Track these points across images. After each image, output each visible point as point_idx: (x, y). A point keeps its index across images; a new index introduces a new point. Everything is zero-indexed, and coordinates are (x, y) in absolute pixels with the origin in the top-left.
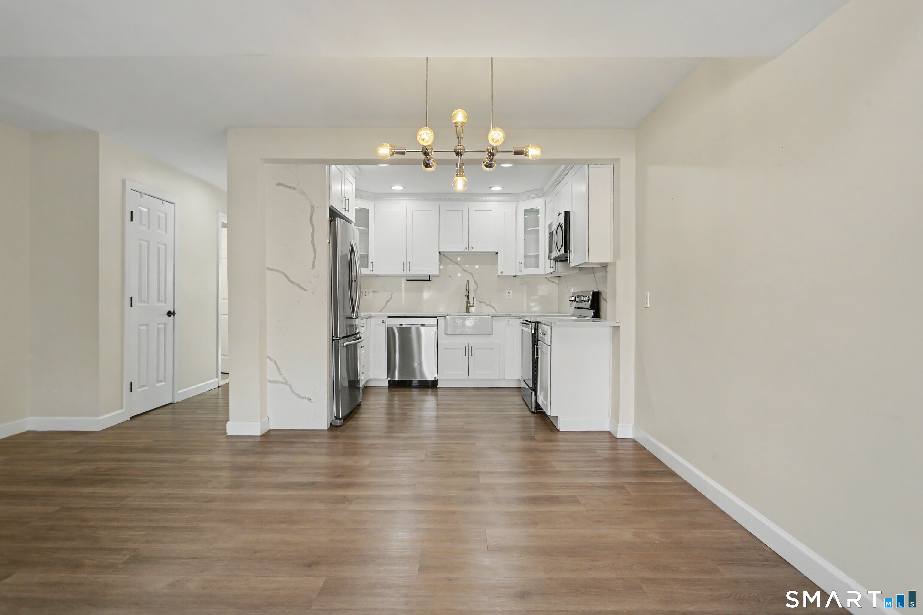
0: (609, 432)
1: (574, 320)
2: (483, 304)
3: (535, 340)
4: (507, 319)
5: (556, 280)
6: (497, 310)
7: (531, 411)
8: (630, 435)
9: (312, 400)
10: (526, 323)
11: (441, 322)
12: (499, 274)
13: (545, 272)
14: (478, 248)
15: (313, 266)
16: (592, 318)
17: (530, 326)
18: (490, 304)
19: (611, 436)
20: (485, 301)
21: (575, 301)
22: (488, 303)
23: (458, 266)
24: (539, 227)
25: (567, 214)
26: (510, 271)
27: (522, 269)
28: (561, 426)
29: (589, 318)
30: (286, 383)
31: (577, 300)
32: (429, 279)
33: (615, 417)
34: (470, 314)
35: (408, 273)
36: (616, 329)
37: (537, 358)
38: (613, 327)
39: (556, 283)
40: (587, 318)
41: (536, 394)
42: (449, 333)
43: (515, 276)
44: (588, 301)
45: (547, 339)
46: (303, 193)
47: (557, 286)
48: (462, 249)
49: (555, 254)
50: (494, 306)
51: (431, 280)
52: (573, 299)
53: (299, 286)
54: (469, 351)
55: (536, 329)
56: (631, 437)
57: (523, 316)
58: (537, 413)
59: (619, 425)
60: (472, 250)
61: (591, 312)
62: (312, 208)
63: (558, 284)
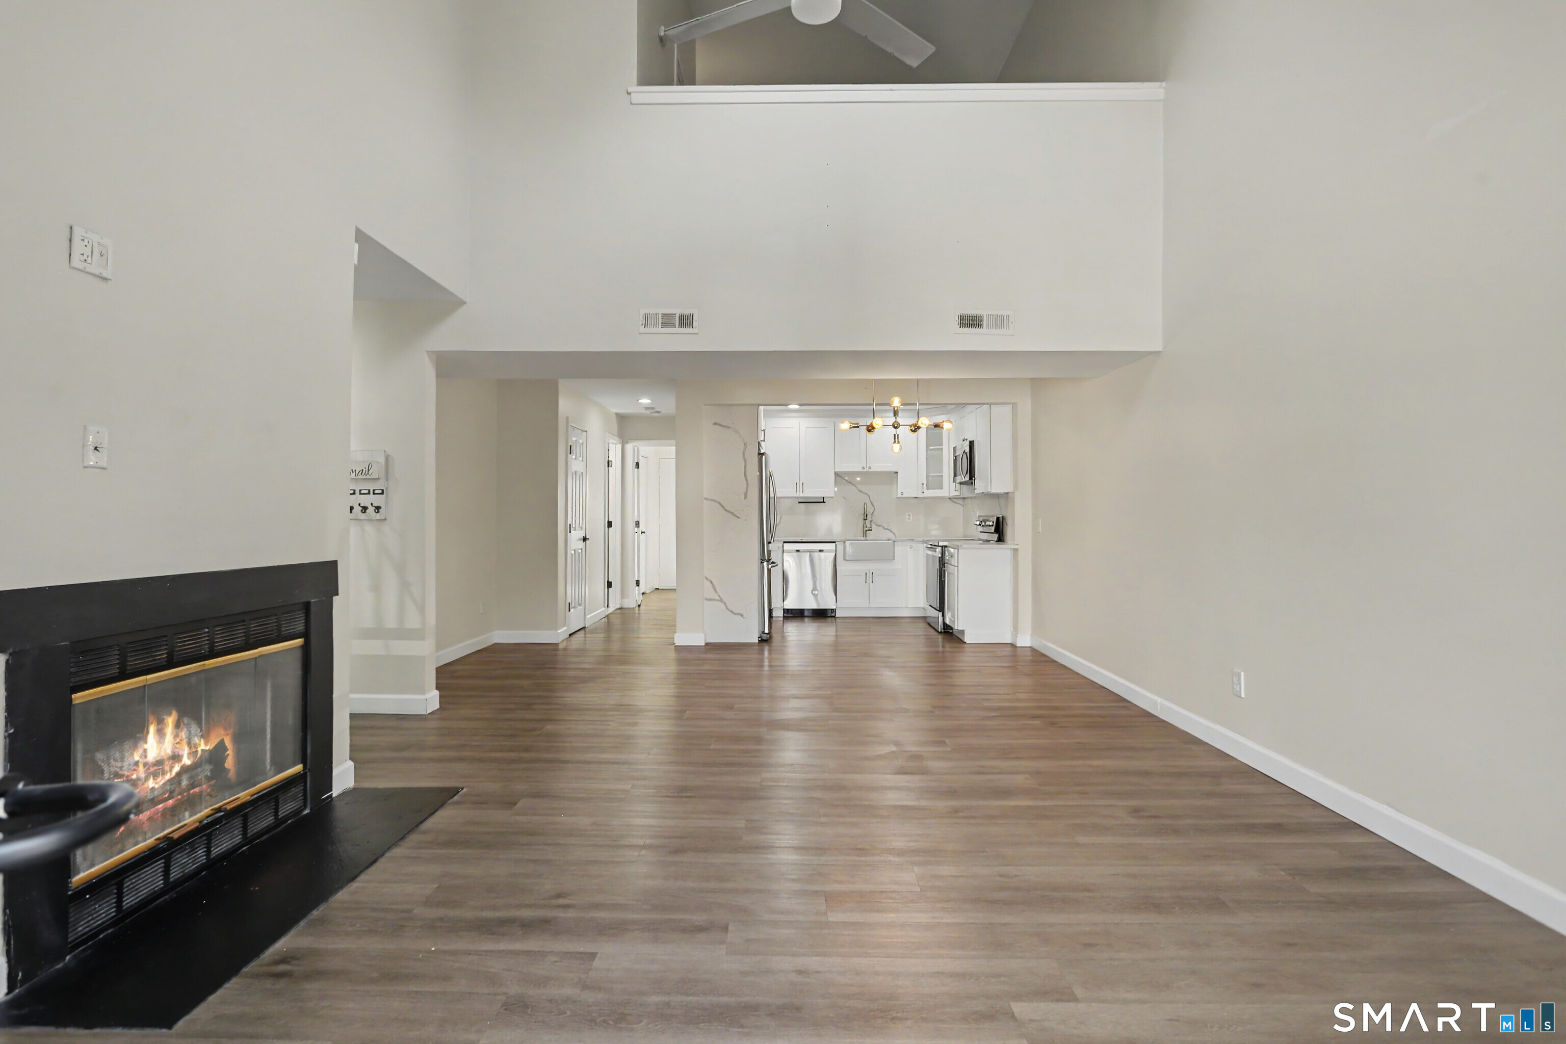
0: (1011, 643)
1: (981, 544)
2: (881, 528)
3: (942, 562)
4: (909, 544)
5: (961, 502)
6: (896, 534)
7: (938, 632)
8: (1028, 643)
9: (744, 616)
10: (933, 547)
11: (840, 547)
12: (899, 495)
13: (949, 493)
14: (877, 467)
15: (746, 497)
16: (996, 542)
17: (937, 550)
18: (889, 528)
19: (1013, 646)
20: (882, 524)
21: (980, 525)
22: (886, 527)
23: (853, 487)
24: (942, 445)
25: (972, 444)
26: (910, 492)
27: (925, 491)
28: (967, 639)
29: (994, 542)
30: (721, 601)
31: (983, 524)
32: (822, 501)
33: (1016, 629)
34: (867, 538)
35: (802, 495)
36: (1016, 551)
37: (944, 580)
38: (1013, 549)
39: (960, 504)
40: (991, 542)
41: (943, 615)
42: (847, 559)
43: (916, 498)
44: (993, 525)
45: (954, 561)
46: (737, 432)
47: (962, 507)
48: (860, 470)
49: (959, 479)
50: (893, 531)
51: (825, 502)
52: (978, 523)
53: (733, 514)
54: (869, 577)
55: (943, 553)
56: (1029, 645)
57: (929, 541)
58: (945, 632)
59: (1018, 635)
60: (870, 470)
61: (996, 536)
62: (745, 444)
63: (963, 506)
